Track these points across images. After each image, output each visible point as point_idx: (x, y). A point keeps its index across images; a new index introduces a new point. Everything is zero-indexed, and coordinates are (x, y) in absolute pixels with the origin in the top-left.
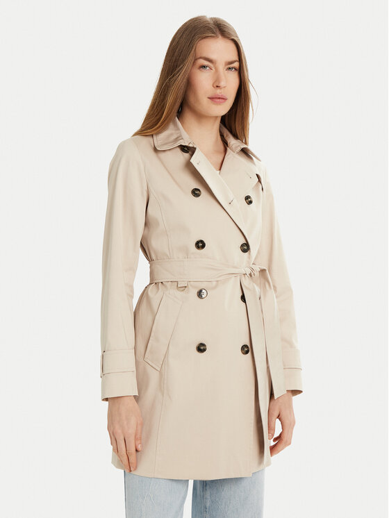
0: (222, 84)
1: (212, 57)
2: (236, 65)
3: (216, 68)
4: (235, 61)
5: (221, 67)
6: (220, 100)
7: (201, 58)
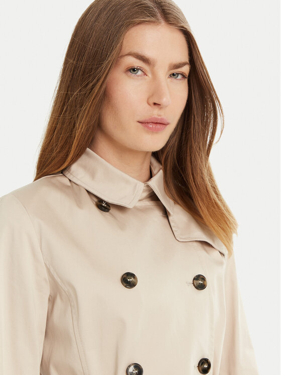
0: (165, 100)
1: (148, 53)
2: (186, 69)
3: (154, 74)
4: (184, 64)
5: (162, 72)
6: (158, 126)
7: (130, 54)
